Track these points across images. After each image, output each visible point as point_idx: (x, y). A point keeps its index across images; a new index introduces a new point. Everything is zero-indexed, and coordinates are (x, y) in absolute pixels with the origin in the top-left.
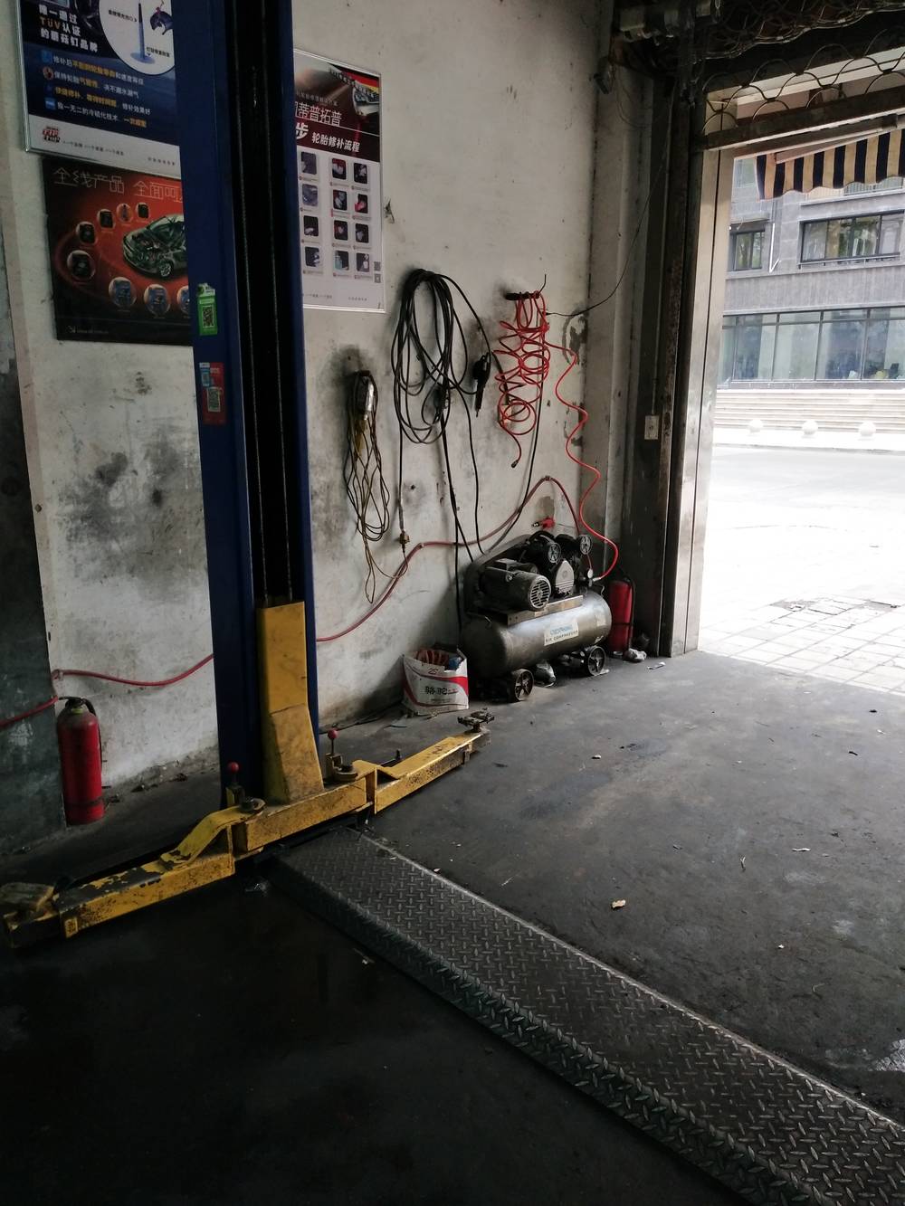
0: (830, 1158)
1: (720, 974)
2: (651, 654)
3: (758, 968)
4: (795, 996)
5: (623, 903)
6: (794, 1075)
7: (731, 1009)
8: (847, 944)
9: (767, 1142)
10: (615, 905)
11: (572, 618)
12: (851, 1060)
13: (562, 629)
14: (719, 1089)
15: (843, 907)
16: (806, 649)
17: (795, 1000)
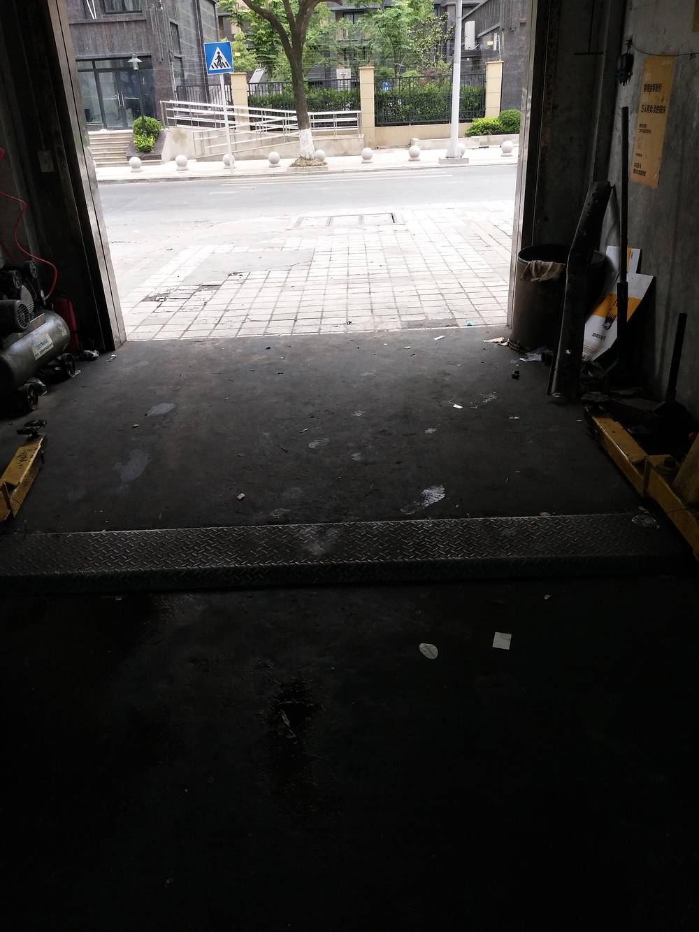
0: (448, 544)
1: (325, 503)
2: (102, 352)
3: (338, 492)
4: (366, 495)
5: (243, 495)
6: (404, 523)
7: (345, 515)
8: (365, 463)
9: (421, 552)
10: (240, 497)
11: (45, 333)
12: (414, 508)
13: (42, 344)
14: (381, 544)
15: (348, 448)
16: (192, 324)
17: (368, 497)
